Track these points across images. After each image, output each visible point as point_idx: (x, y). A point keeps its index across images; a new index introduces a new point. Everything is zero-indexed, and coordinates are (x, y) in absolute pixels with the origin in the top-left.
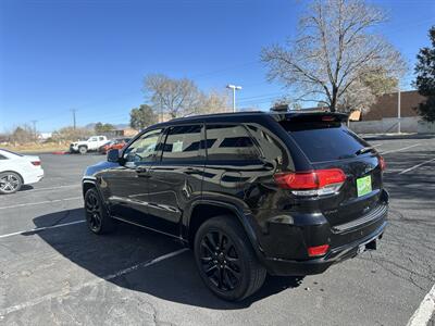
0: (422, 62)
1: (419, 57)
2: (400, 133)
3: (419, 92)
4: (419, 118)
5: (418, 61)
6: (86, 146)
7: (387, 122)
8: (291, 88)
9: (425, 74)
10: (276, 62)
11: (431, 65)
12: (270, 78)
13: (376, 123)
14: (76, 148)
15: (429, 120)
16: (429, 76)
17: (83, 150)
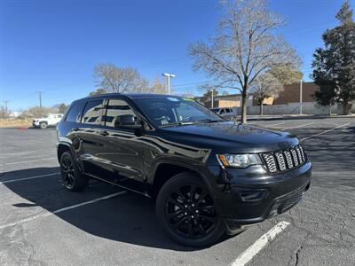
0: (318, 59)
1: (315, 55)
2: (302, 115)
3: (315, 82)
4: (315, 103)
5: (314, 59)
6: (46, 123)
7: (292, 106)
8: (213, 77)
9: (319, 69)
10: (200, 55)
11: (325, 61)
12: (196, 68)
13: (283, 107)
14: (37, 124)
15: (322, 104)
16: (322, 70)
17: (44, 126)
